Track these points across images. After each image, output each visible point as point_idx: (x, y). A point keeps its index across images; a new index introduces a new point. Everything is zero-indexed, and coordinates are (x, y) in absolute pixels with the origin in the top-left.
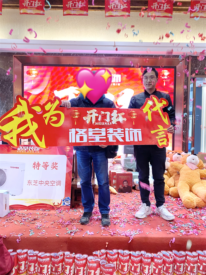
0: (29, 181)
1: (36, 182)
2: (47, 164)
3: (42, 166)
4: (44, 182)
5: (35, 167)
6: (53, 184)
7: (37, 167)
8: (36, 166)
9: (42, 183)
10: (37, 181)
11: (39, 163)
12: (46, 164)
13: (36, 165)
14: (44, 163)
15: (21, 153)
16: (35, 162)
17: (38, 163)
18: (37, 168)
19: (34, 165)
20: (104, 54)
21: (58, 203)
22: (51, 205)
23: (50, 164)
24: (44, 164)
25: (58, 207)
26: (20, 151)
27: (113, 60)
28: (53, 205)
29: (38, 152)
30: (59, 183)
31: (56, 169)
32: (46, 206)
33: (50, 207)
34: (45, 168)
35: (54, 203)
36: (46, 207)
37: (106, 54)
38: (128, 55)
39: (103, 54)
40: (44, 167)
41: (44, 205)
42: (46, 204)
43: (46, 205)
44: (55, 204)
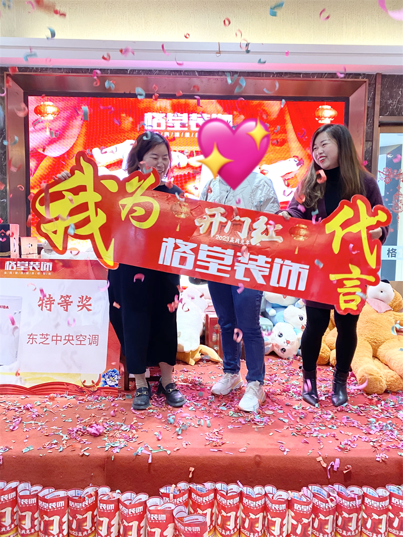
0: (31, 335)
1: (45, 338)
2: (68, 299)
3: (59, 304)
4: (63, 338)
5: (44, 305)
6: (81, 341)
7: (48, 306)
8: (46, 304)
9: (59, 338)
10: (47, 335)
11: (52, 298)
12: (65, 300)
13: (46, 301)
14: (62, 297)
15: (13, 276)
17: (50, 297)
18: (48, 308)
19: (41, 302)
20: (197, 71)
21: (93, 382)
22: (78, 387)
23: (75, 299)
24: (63, 299)
25: (92, 389)
26: (10, 271)
27: (215, 83)
28: (83, 386)
29: (50, 274)
30: (94, 340)
31: (89, 310)
32: (68, 387)
33: (76, 390)
34: (64, 308)
35: (84, 382)
36: (68, 389)
37: (202, 71)
38: (248, 72)
39: (194, 71)
40: (61, 306)
41: (64, 385)
42: (66, 383)
43: (68, 385)
44: (85, 384)
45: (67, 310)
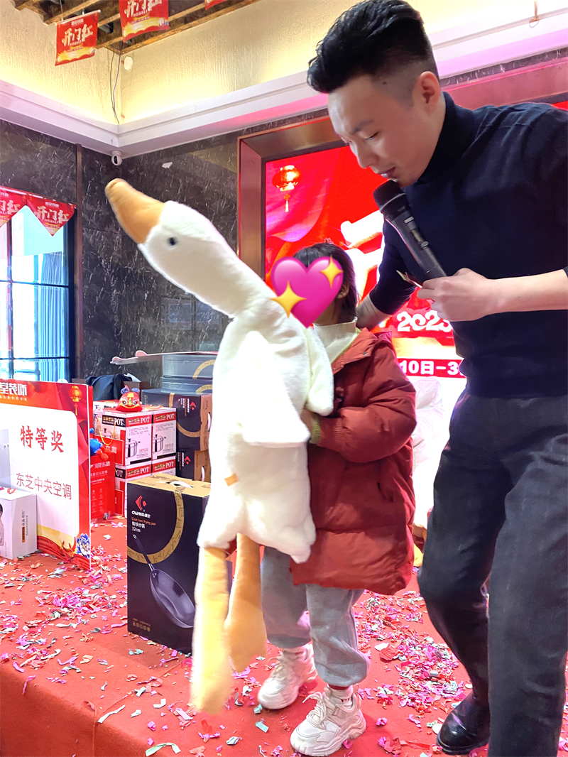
1: (29, 481)
2: (43, 433)
3: (37, 439)
4: (44, 483)
5: (25, 439)
6: (57, 490)
7: (28, 440)
8: (27, 438)
9: (40, 483)
12: (41, 435)
13: (27, 435)
14: (37, 430)
16: (23, 427)
17: (29, 431)
18: (29, 444)
19: (22, 436)
24: (39, 434)
29: (25, 399)
34: (41, 445)
40: (39, 442)
45: (43, 448)
